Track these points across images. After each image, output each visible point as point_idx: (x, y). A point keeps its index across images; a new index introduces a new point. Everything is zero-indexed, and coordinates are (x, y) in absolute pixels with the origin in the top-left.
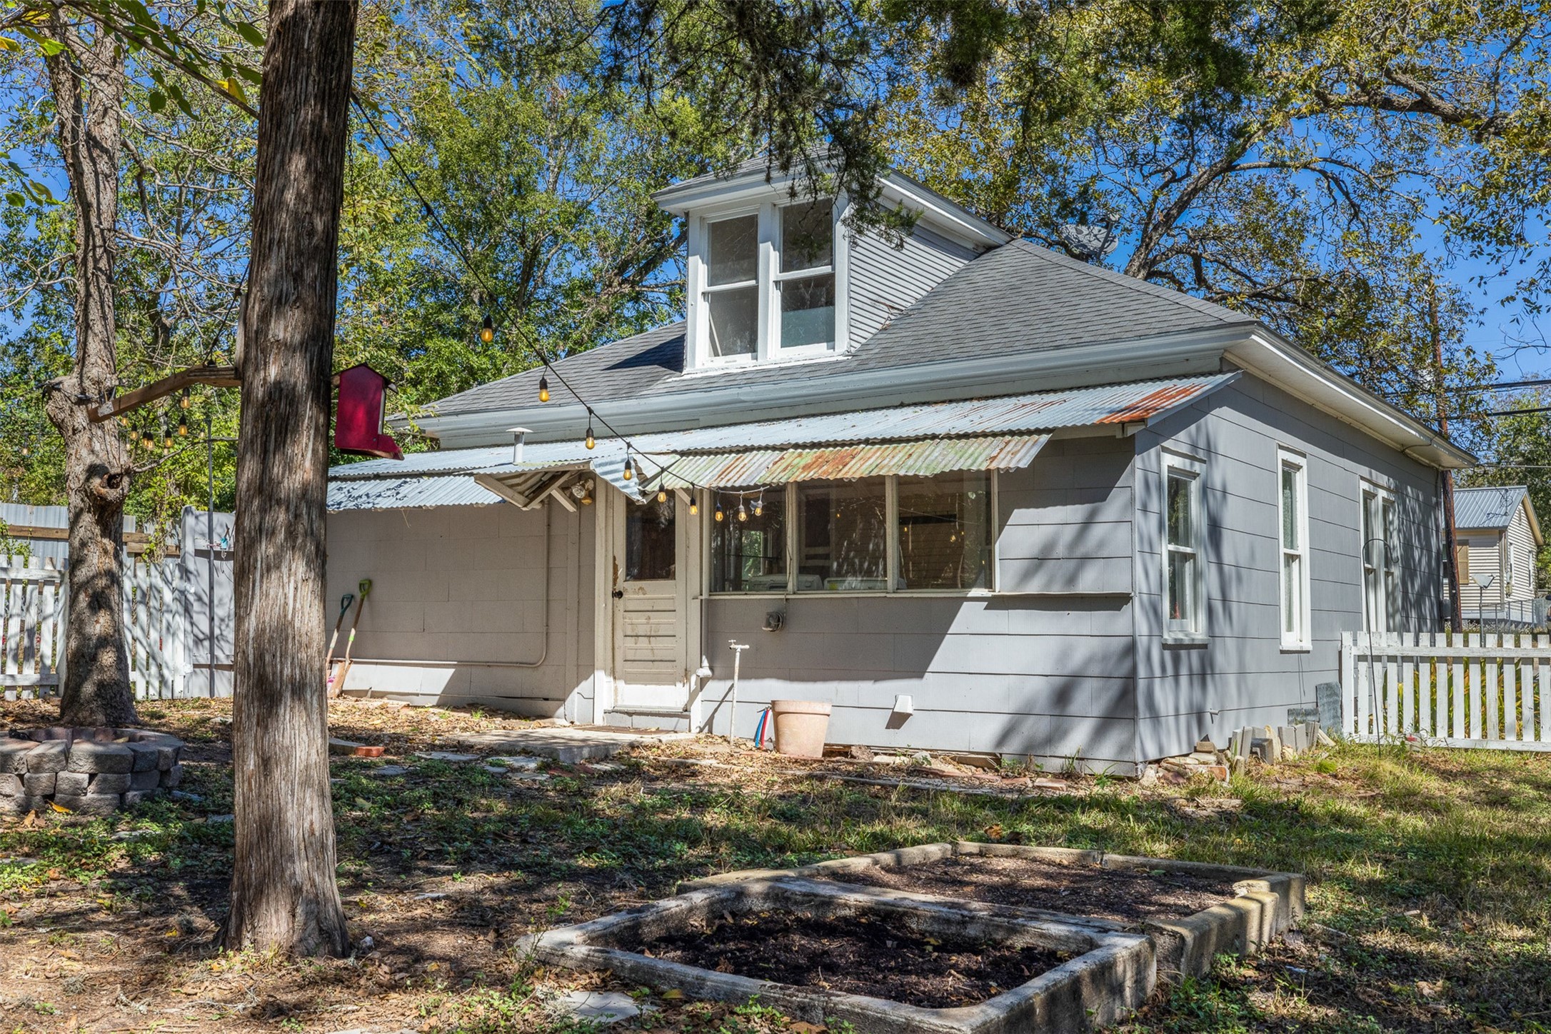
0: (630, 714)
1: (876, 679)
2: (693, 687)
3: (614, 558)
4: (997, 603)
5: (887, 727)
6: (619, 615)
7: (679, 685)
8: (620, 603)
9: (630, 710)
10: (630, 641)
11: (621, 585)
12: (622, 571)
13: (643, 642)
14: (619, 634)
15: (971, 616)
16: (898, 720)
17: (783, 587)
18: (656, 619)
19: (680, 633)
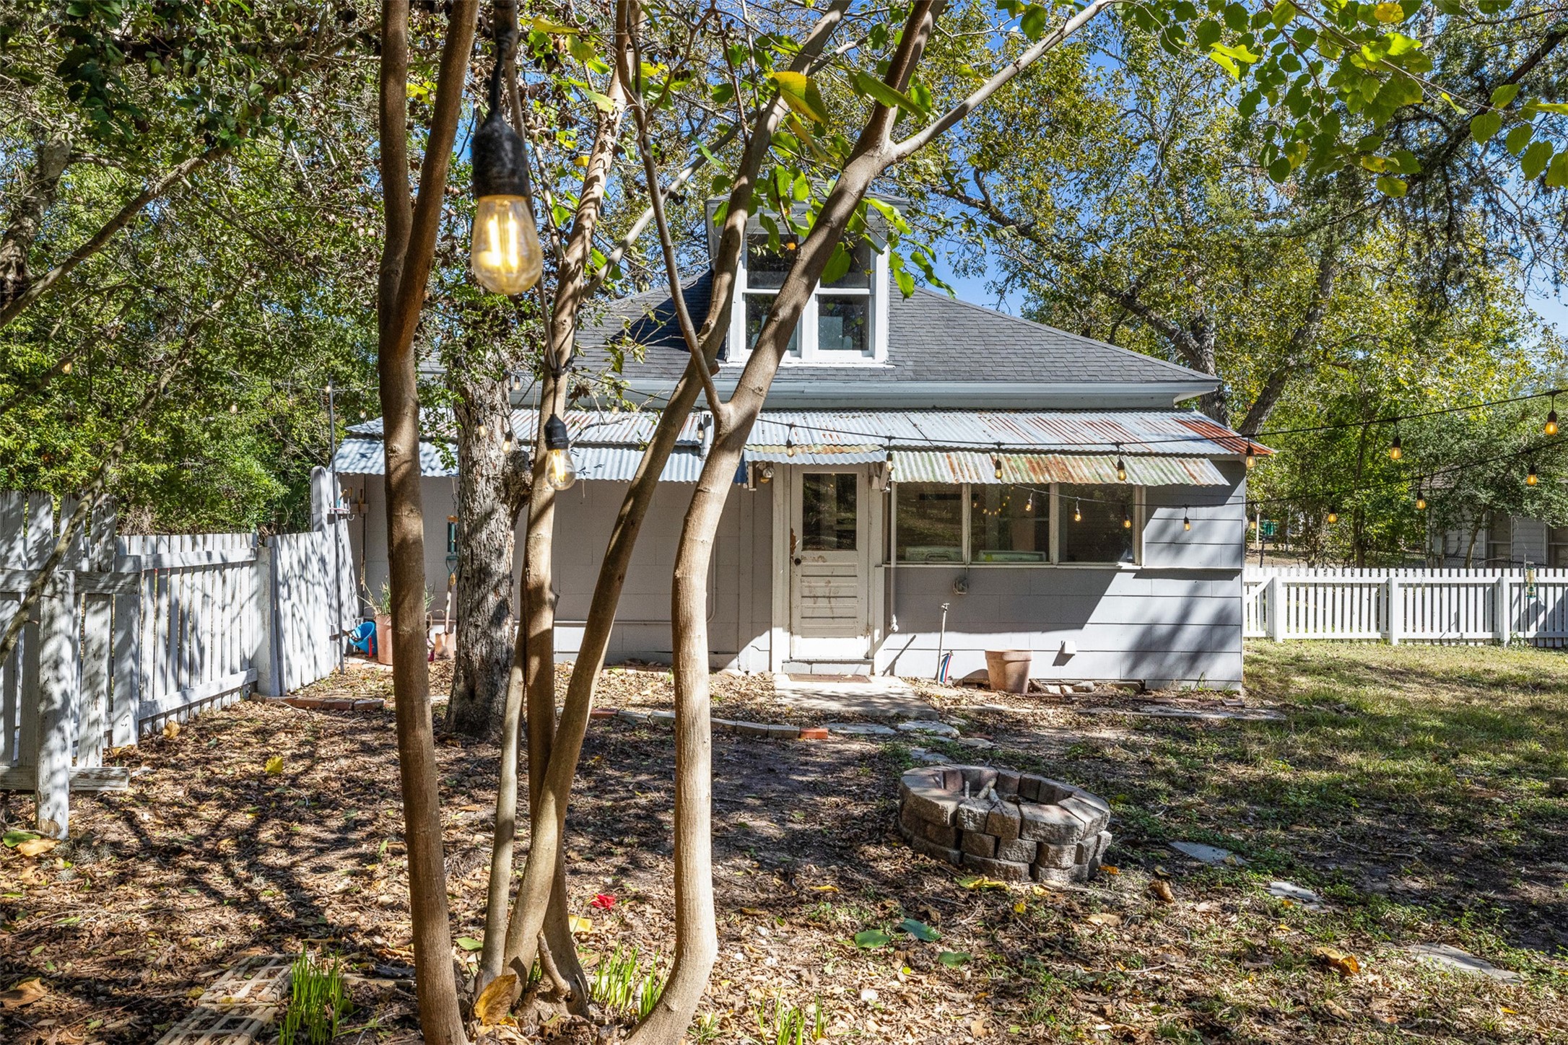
0: (810, 663)
1: (1044, 630)
2: (877, 639)
3: (792, 531)
4: (1142, 574)
5: (1054, 664)
6: (797, 580)
7: (860, 638)
8: (798, 570)
9: (811, 659)
10: (809, 602)
11: (799, 552)
12: (799, 542)
13: (822, 603)
14: (796, 595)
15: (1122, 583)
16: (1062, 658)
17: (959, 558)
18: (835, 582)
19: (862, 594)
